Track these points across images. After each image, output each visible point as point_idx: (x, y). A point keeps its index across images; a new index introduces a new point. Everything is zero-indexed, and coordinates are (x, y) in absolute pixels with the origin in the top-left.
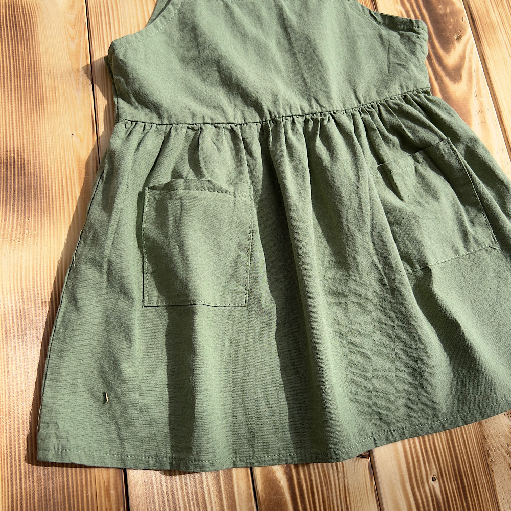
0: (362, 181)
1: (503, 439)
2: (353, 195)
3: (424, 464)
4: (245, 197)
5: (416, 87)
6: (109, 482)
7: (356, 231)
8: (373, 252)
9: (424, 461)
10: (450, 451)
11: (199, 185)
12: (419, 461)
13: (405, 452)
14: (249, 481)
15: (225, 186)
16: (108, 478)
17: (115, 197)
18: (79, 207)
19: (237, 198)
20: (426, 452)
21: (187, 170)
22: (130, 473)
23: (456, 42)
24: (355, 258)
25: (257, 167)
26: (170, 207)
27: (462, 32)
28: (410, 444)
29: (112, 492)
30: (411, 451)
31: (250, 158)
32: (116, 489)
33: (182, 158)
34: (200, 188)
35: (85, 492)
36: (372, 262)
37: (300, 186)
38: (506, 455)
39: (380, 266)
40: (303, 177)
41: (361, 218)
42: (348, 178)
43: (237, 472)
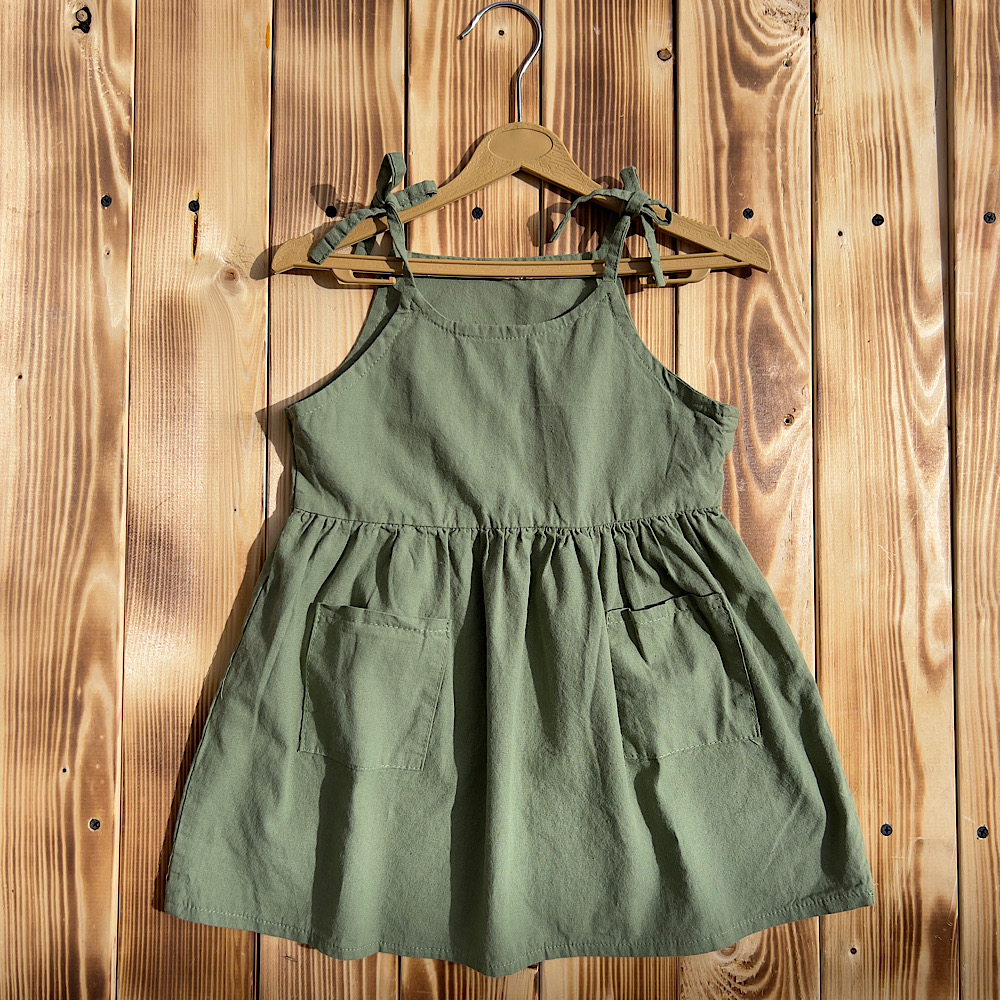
0: (591, 639)
1: (704, 975)
2: (577, 655)
3: (601, 987)
4: (440, 634)
5: (698, 506)
6: (240, 943)
7: (572, 703)
8: (589, 731)
9: (601, 983)
10: (636, 978)
11: (381, 620)
12: (595, 982)
13: (581, 970)
14: (395, 968)
15: (414, 622)
16: (240, 939)
17: (276, 626)
18: (234, 611)
19: (429, 638)
20: (607, 974)
21: (371, 587)
22: (264, 939)
23: (782, 428)
24: (564, 734)
25: (463, 592)
26: (342, 641)
27: (797, 411)
28: (589, 962)
29: (243, 954)
30: (589, 970)
31: (456, 578)
32: (247, 951)
33: (369, 566)
34: (382, 622)
35: (213, 948)
36: (585, 743)
37: (511, 633)
38: (703, 993)
39: (594, 751)
40: (517, 623)
41: (581, 688)
42: (574, 630)
43: (382, 958)
